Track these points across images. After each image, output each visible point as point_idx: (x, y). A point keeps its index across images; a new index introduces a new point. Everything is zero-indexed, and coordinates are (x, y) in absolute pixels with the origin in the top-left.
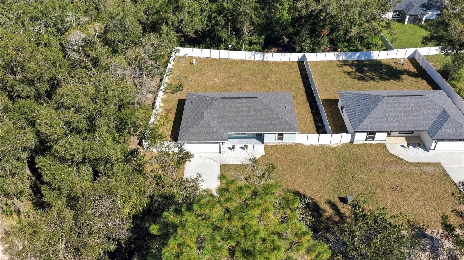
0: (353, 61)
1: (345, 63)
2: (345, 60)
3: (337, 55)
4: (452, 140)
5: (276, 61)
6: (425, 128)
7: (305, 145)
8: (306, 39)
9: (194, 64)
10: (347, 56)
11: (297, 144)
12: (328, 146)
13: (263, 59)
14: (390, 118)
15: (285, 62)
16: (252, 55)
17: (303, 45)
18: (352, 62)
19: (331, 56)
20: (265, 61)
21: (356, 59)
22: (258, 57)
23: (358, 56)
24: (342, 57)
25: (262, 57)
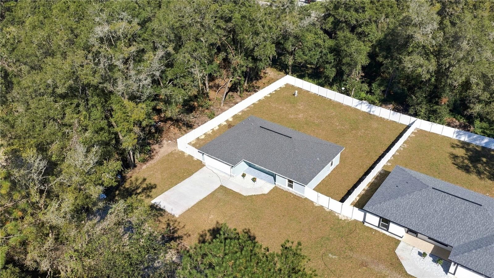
0: (477, 146)
1: (464, 145)
2: (468, 141)
3: (457, 132)
4: (470, 269)
5: (384, 118)
6: (453, 243)
7: (315, 204)
8: (420, 103)
9: (296, 96)
10: (471, 138)
11: (306, 199)
12: (336, 214)
13: (370, 111)
14: (417, 213)
15: (394, 122)
16: (358, 103)
17: (417, 109)
18: (475, 147)
19: (450, 132)
20: (371, 114)
21: (484, 145)
22: (364, 107)
23: (486, 143)
24: (464, 138)
25: (369, 109)
